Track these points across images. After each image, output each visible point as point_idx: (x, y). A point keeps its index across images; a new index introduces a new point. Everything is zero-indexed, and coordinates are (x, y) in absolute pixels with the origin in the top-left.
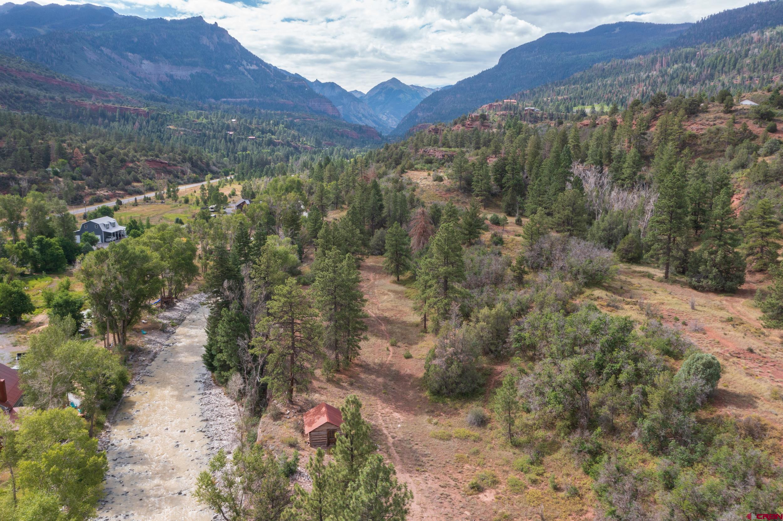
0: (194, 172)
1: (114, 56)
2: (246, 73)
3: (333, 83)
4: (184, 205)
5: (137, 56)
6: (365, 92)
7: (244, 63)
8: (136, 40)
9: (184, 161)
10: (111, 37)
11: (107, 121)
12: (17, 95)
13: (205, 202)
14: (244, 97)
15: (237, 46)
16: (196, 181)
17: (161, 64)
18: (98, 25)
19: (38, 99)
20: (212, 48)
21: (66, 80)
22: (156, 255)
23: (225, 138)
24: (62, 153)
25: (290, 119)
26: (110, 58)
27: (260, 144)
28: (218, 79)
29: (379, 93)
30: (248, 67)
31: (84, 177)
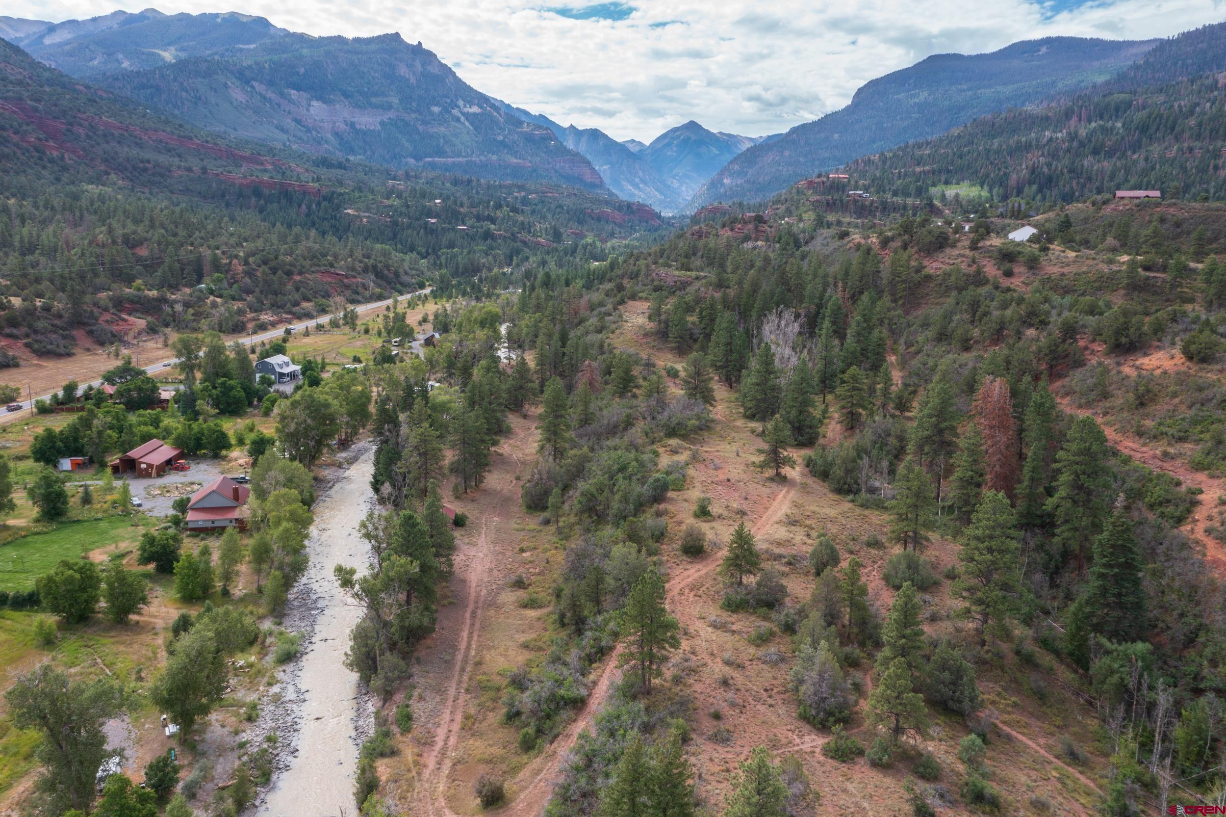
0: (379, 286)
1: (270, 95)
2: (462, 119)
3: (596, 130)
4: (364, 337)
5: (305, 95)
6: (647, 143)
7: (461, 103)
8: (302, 70)
9: (366, 270)
10: (267, 66)
11: (262, 202)
12: (141, 165)
13: (389, 333)
14: (459, 156)
15: (451, 77)
16: (380, 298)
17: (337, 106)
18: (246, 47)
19: (170, 171)
20: (413, 80)
21: (207, 142)
22: (336, 402)
23: (426, 228)
24: (216, 266)
25: (523, 194)
26: (265, 98)
27: (473, 238)
28: (420, 128)
29: (669, 145)
30: (466, 110)
31: (244, 296)
